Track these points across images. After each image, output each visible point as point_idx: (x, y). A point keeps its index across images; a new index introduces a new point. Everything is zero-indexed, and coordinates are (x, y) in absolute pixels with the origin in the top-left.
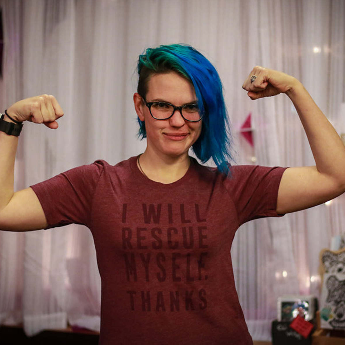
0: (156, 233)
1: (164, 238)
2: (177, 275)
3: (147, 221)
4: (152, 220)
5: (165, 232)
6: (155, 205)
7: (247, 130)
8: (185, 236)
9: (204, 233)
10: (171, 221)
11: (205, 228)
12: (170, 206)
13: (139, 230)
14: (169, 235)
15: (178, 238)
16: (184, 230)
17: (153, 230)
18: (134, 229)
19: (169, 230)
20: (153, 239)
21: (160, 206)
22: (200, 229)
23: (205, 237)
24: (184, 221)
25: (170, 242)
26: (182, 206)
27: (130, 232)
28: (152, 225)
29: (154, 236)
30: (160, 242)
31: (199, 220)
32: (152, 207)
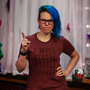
0: (43, 56)
1: (45, 57)
2: (48, 66)
3: (41, 53)
4: (42, 52)
5: (45, 55)
6: (43, 48)
7: (68, 27)
8: (50, 56)
9: (55, 56)
10: (47, 53)
11: (55, 54)
12: (46, 48)
13: (39, 55)
14: (46, 56)
15: (48, 57)
16: (50, 55)
17: (42, 55)
18: (37, 55)
19: (46, 55)
20: (42, 57)
21: (44, 48)
22: (54, 55)
23: (55, 57)
24: (50, 52)
25: (46, 58)
26: (49, 48)
27: (36, 55)
28: (42, 54)
29: (42, 56)
30: (44, 58)
31: (54, 52)
32: (42, 48)
